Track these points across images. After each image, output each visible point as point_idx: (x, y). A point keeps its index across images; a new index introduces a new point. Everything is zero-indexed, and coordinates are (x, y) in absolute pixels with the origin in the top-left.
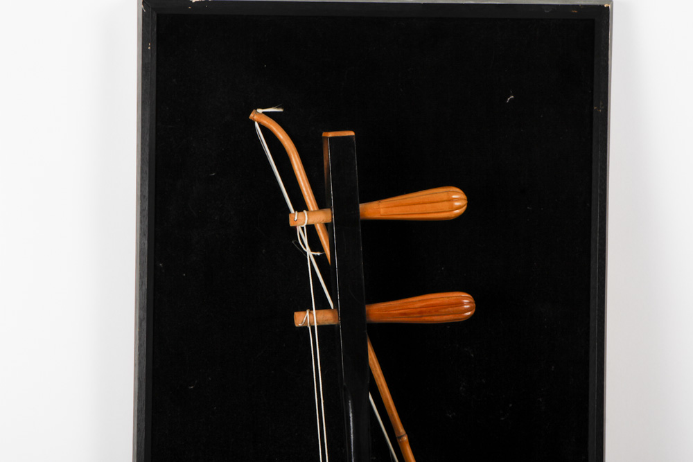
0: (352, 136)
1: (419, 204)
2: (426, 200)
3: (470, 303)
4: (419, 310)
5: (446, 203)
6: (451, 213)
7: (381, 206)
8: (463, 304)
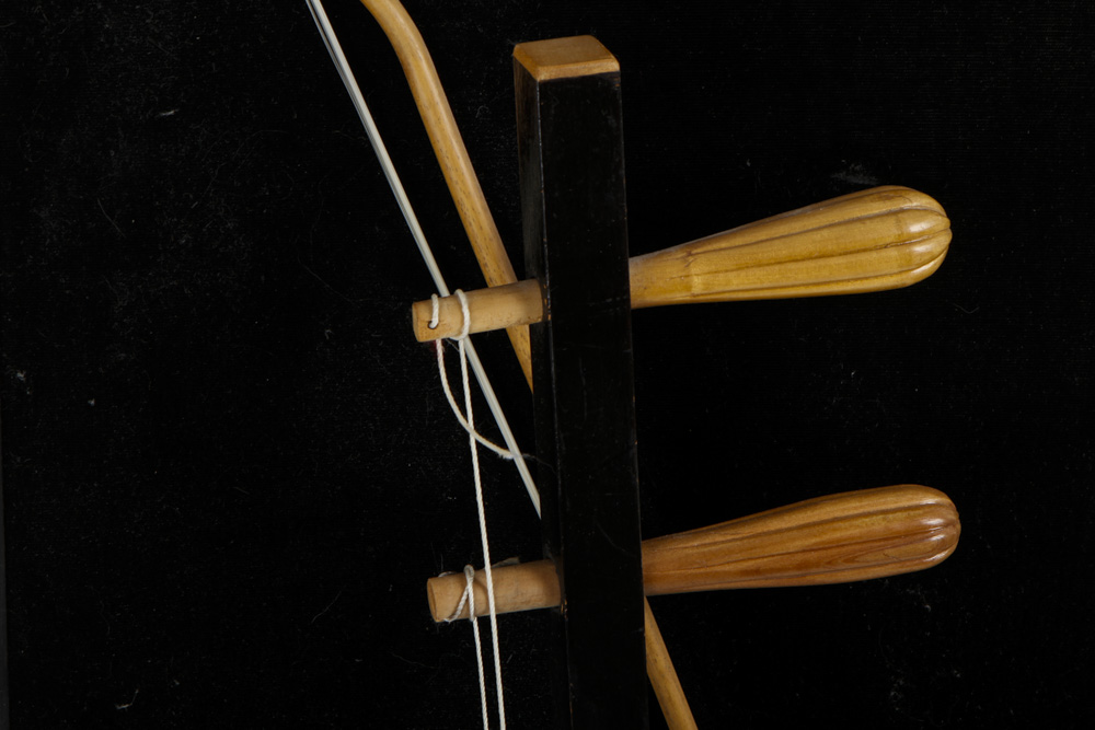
0: (611, 75)
1: (810, 258)
2: (831, 247)
3: (945, 525)
4: (799, 558)
5: (893, 253)
6: (904, 276)
7: (694, 269)
8: (925, 531)
